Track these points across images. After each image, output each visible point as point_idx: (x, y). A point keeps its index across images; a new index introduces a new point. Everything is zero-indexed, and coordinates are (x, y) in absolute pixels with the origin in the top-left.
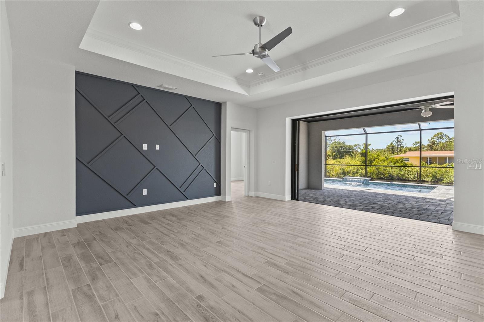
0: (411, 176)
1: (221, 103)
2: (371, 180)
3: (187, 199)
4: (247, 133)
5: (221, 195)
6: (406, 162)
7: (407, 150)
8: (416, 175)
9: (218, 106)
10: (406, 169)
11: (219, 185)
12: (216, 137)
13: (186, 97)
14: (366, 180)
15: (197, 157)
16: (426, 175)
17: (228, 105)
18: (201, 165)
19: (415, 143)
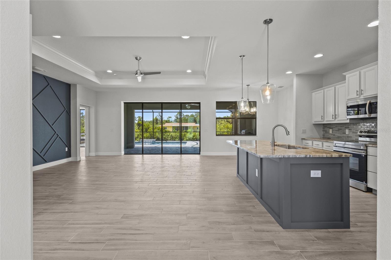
0: (169, 138)
1: (70, 84)
2: (156, 141)
3: (46, 162)
4: (87, 109)
5: (71, 157)
6: (166, 130)
7: (165, 122)
8: (171, 138)
9: (68, 87)
10: (166, 134)
11: (70, 149)
12: (67, 111)
13: (44, 77)
14: (154, 141)
15: (53, 127)
16: (176, 138)
17: (78, 87)
18: (56, 133)
19: (168, 118)
